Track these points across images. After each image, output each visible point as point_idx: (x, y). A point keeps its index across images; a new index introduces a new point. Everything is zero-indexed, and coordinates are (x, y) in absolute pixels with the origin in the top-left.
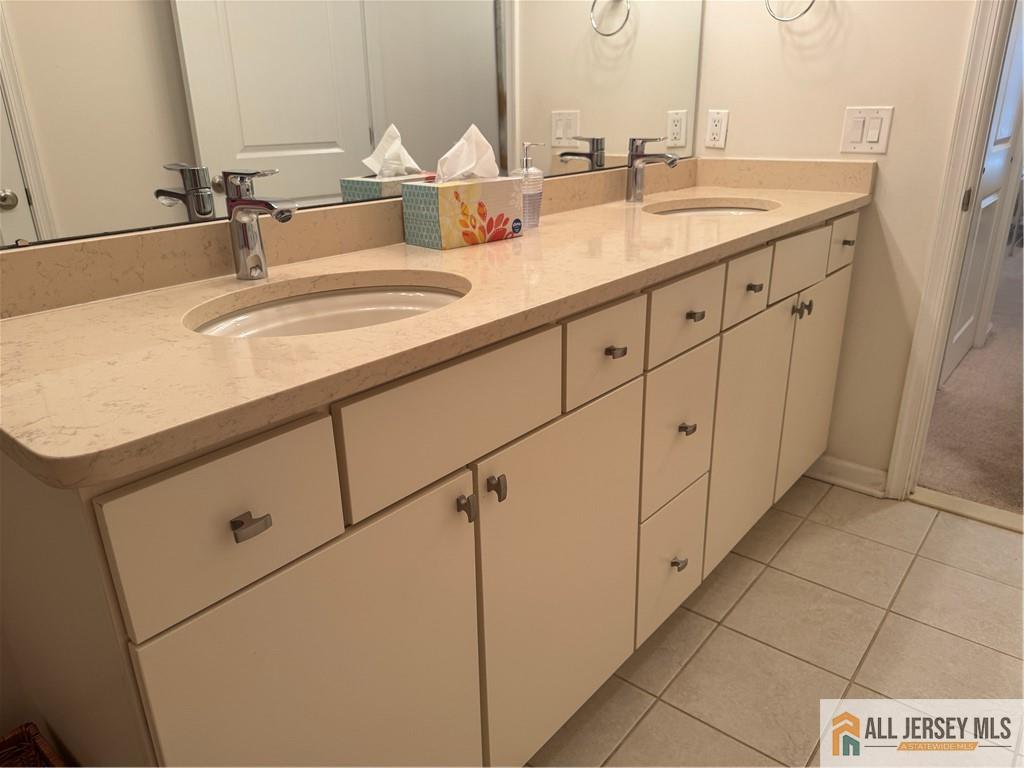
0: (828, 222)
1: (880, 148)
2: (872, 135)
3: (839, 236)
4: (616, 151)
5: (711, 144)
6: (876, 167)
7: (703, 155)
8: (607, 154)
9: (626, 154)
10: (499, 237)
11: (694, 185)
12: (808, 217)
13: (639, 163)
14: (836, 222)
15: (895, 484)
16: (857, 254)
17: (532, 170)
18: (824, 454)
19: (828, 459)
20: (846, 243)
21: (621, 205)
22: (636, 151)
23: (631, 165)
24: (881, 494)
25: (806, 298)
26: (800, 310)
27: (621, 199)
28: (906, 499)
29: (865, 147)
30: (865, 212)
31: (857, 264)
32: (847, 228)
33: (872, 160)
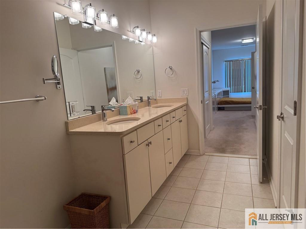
0: (182, 107)
1: (187, 95)
2: (186, 93)
3: (184, 110)
4: (145, 98)
5: (159, 96)
6: (187, 98)
7: (158, 98)
8: (143, 99)
9: (147, 99)
10: (135, 113)
11: (157, 103)
12: (179, 106)
13: (149, 100)
14: (183, 107)
15: (201, 152)
16: (187, 113)
17: (136, 102)
18: (188, 149)
19: (189, 150)
20: (185, 110)
21: (148, 107)
22: (149, 98)
23: (148, 100)
24: (199, 155)
25: (181, 119)
26: (181, 121)
27: (147, 106)
28: (204, 155)
29: (185, 95)
30: (187, 105)
31: (187, 114)
32: (184, 108)
33: (186, 97)
